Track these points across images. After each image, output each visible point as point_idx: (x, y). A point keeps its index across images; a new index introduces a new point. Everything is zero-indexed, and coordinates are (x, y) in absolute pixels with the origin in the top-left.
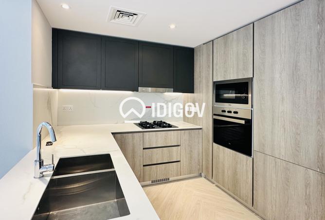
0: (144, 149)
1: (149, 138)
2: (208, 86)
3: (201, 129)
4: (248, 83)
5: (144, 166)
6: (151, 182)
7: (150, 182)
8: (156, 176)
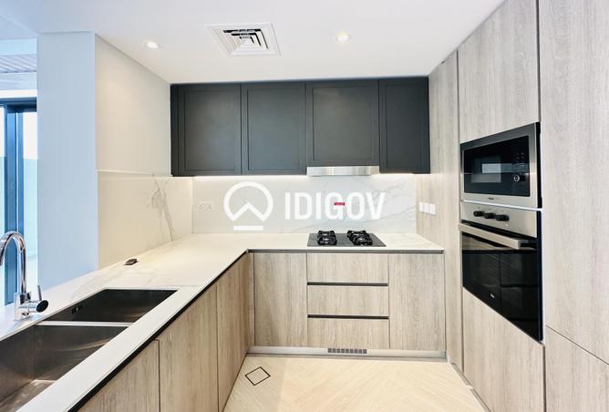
0: (309, 284)
1: (319, 263)
2: (451, 155)
3: (442, 252)
4: (526, 138)
5: (309, 316)
6: (327, 350)
7: (325, 351)
8: (335, 340)
